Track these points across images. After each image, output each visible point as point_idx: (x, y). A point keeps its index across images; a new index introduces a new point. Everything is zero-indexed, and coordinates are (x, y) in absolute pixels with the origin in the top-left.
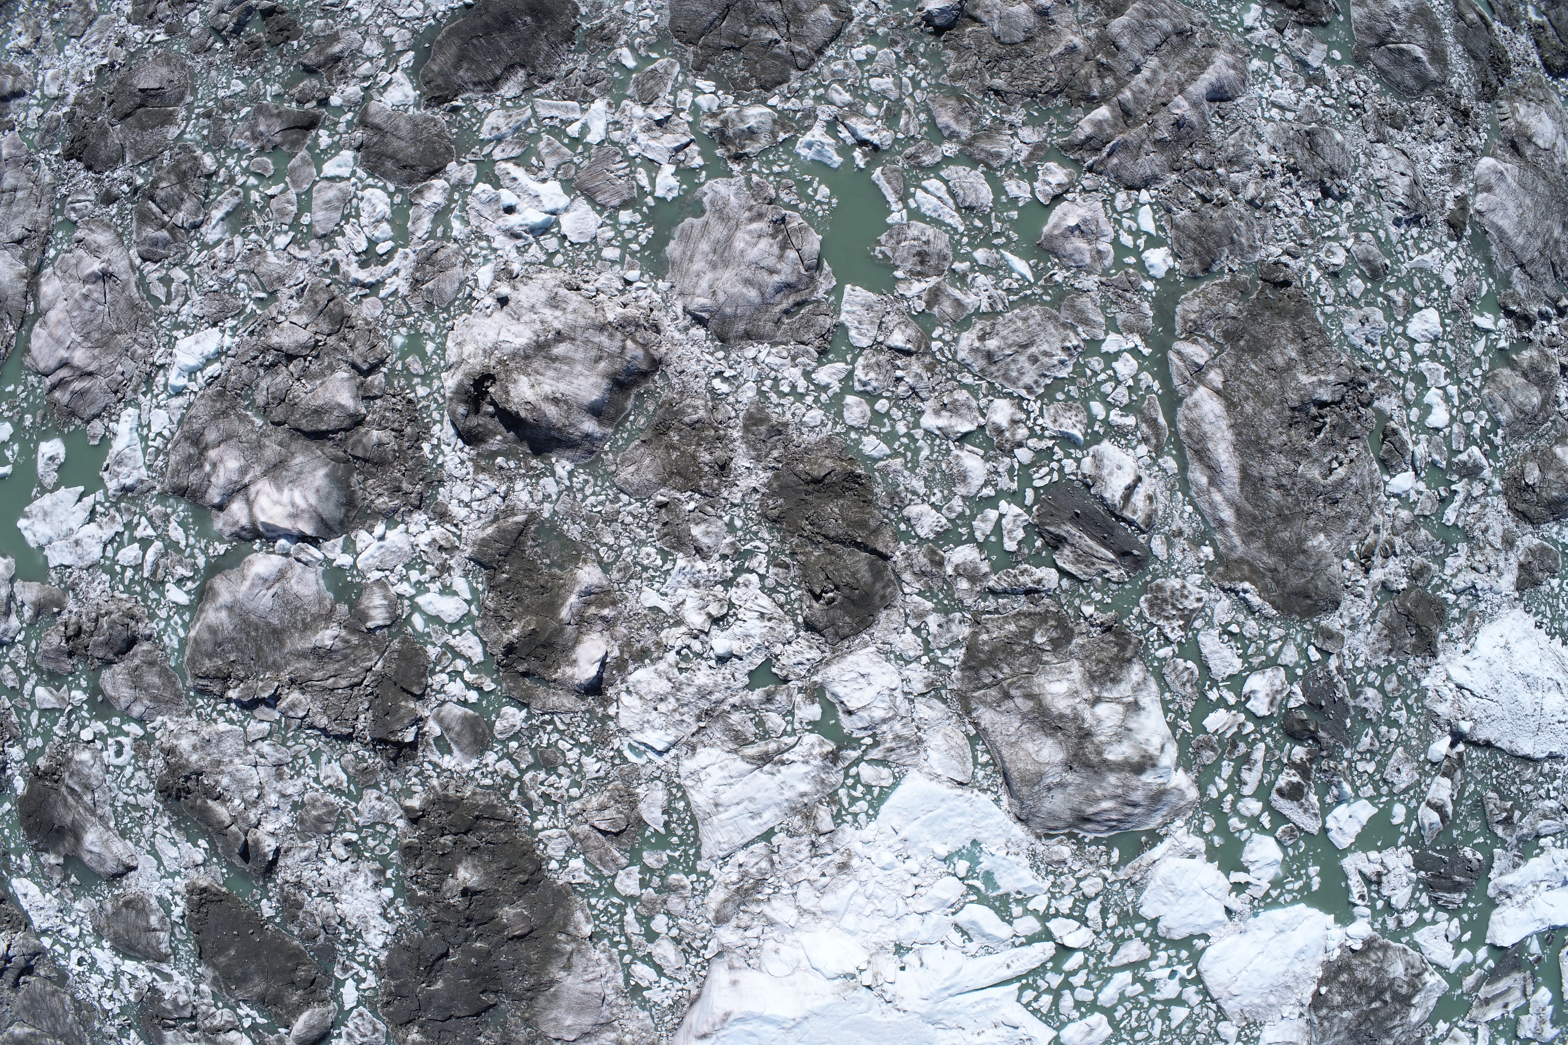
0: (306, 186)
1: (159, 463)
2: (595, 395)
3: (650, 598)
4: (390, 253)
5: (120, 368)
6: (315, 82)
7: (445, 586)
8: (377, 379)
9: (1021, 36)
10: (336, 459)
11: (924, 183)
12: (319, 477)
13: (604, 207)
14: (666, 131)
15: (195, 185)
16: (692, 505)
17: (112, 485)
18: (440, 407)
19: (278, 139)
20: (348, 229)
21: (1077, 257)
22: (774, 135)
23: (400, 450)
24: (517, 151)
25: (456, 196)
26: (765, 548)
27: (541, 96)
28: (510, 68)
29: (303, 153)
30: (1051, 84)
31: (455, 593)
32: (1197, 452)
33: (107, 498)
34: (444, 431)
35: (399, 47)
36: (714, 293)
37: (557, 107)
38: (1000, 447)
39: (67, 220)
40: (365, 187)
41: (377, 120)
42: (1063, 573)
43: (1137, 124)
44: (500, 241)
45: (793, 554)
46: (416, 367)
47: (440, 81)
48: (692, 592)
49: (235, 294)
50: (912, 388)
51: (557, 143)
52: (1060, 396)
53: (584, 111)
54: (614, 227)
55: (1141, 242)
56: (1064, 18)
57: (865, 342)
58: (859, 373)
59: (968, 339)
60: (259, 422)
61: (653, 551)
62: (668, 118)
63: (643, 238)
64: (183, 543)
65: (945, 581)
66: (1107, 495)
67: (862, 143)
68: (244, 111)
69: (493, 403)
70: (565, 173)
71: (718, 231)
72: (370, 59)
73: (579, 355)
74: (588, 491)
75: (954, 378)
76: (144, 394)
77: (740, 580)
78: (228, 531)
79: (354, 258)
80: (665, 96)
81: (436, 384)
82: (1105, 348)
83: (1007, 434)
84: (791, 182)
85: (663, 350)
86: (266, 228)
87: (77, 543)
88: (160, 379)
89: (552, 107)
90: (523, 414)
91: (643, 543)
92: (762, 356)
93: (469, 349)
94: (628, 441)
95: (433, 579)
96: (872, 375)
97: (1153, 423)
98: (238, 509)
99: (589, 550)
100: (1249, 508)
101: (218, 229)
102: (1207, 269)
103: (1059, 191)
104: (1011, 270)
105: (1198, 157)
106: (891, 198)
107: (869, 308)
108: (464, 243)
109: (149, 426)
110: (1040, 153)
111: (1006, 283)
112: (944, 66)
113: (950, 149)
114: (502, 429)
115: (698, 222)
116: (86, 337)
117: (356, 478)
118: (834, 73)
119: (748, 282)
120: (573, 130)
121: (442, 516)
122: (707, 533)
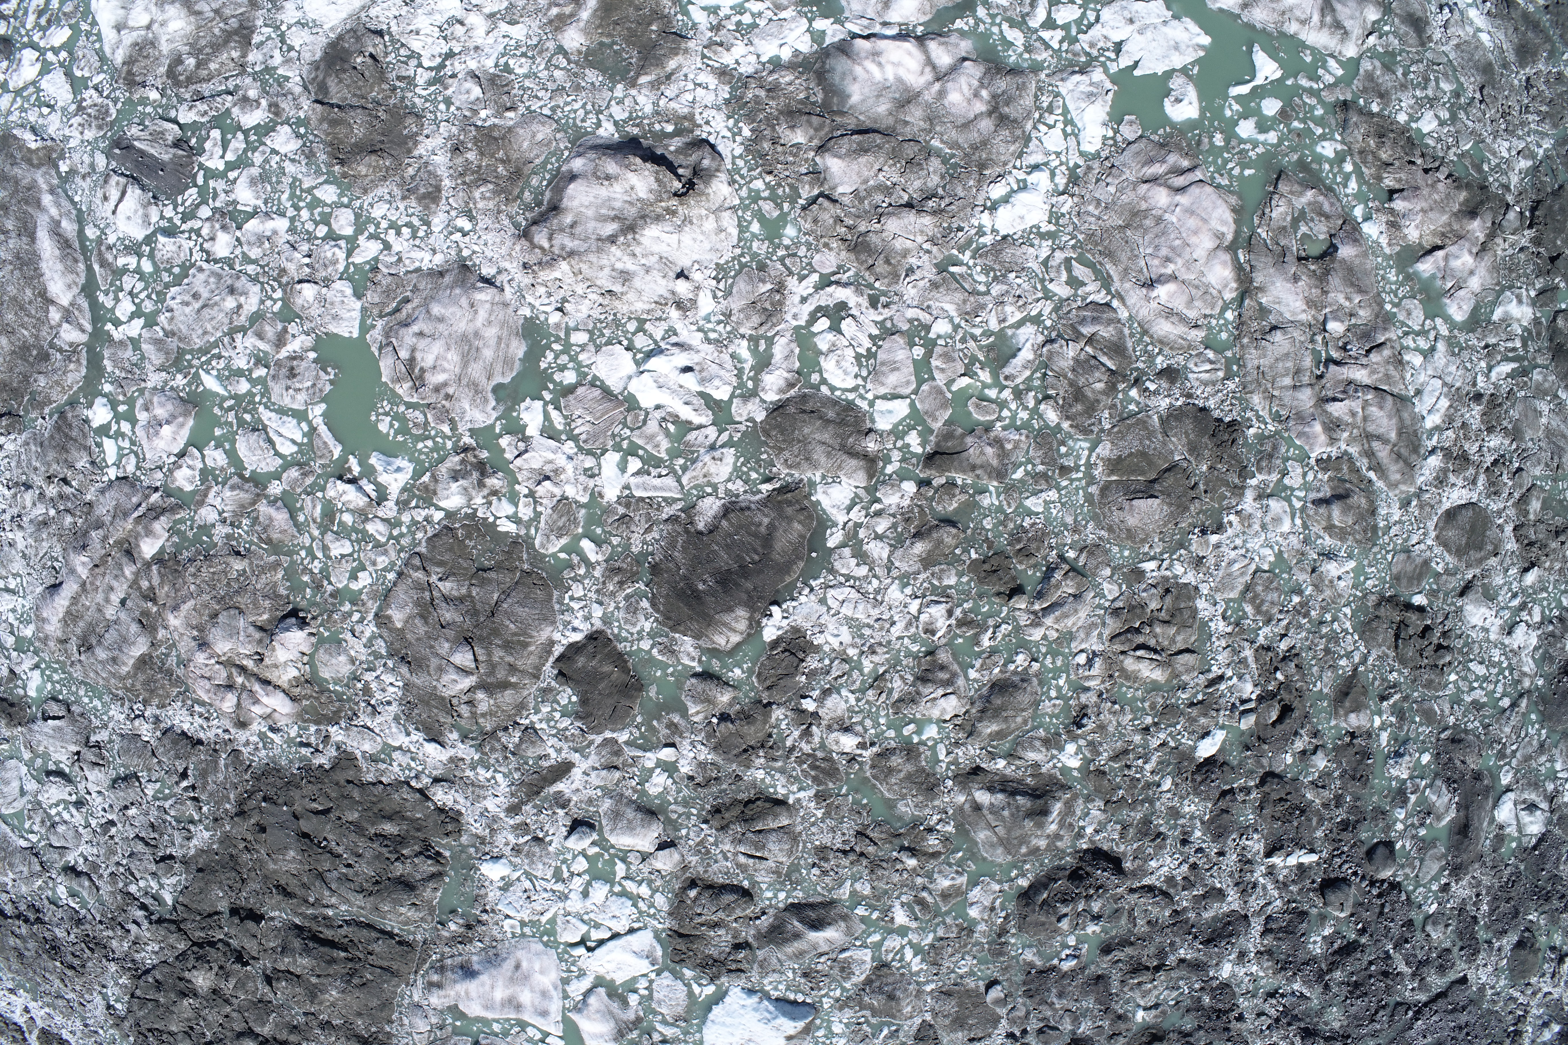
0: (925, 387)
1: (1045, 100)
2: (572, 188)
3: (518, 32)
4: (813, 318)
5: (1112, 189)
6: (940, 508)
7: (715, 13)
8: (806, 192)
9: (221, 618)
10: (842, 113)
11: (295, 449)
12: (856, 94)
13: (593, 385)
14: (540, 471)
15: (1062, 389)
16: (483, 114)
17: (1098, 75)
18: (738, 171)
19: (969, 440)
20: (867, 343)
21: (163, 399)
22: (435, 479)
23: (773, 127)
24: (691, 436)
25: (750, 384)
26: (418, 90)
27: (675, 500)
28: (713, 529)
29: (937, 425)
30: (192, 570)
31: (704, 9)
32: (70, 247)
33: (1103, 65)
34: (731, 149)
35: (847, 551)
36: (472, 306)
37: (655, 488)
38: (223, 214)
39: (1218, 351)
40: (855, 389)
41: (854, 462)
42: (175, 121)
43: (119, 543)
44: (696, 339)
45: (394, 89)
46: (767, 207)
47: (789, 511)
48: (479, 42)
49: (986, 270)
50: (295, 248)
51: (649, 447)
52: (176, 270)
53: (627, 487)
54: (579, 365)
55: (114, 427)
56: (185, 645)
57: (338, 285)
58: (341, 255)
59: (251, 304)
60: (936, 143)
61: (518, 71)
62: (539, 483)
63: (550, 356)
64: (1005, 26)
65: (268, 93)
66: (138, 192)
67: (353, 481)
68: (1019, 474)
69: (679, 177)
70: (636, 417)
71: (476, 371)
72: (878, 537)
73: (591, 225)
74: (581, 113)
75: (262, 267)
76: (1077, 166)
77: (439, 60)
78: (954, 38)
79: (853, 312)
80: (545, 509)
81: (744, 193)
82: (141, 321)
83: (217, 226)
84: (414, 431)
85: (518, 248)
86: (963, 340)
87: (1131, 21)
88: (1061, 181)
89: (661, 489)
90: (638, 160)
91: (526, 76)
92: (427, 256)
93: (710, 224)
94: (546, 162)
95: (728, 17)
96: (329, 255)
97: (103, 263)
98: (943, 57)
99: (577, 63)
100: (30, 210)
101: (1022, 340)
102: (62, 414)
103: (181, 461)
104: (218, 377)
105: (69, 519)
106: (323, 429)
107: (335, 317)
108: (734, 335)
109: (1066, 135)
110: (198, 499)
111: (222, 364)
112: (288, 577)
113: (275, 488)
114: (669, 157)
115: (498, 379)
116: (1159, 220)
117: (819, 97)
118: (385, 553)
119: (441, 320)
120: (634, 464)
121: (723, 73)
122: (468, 92)
